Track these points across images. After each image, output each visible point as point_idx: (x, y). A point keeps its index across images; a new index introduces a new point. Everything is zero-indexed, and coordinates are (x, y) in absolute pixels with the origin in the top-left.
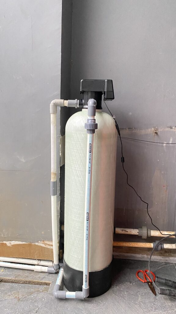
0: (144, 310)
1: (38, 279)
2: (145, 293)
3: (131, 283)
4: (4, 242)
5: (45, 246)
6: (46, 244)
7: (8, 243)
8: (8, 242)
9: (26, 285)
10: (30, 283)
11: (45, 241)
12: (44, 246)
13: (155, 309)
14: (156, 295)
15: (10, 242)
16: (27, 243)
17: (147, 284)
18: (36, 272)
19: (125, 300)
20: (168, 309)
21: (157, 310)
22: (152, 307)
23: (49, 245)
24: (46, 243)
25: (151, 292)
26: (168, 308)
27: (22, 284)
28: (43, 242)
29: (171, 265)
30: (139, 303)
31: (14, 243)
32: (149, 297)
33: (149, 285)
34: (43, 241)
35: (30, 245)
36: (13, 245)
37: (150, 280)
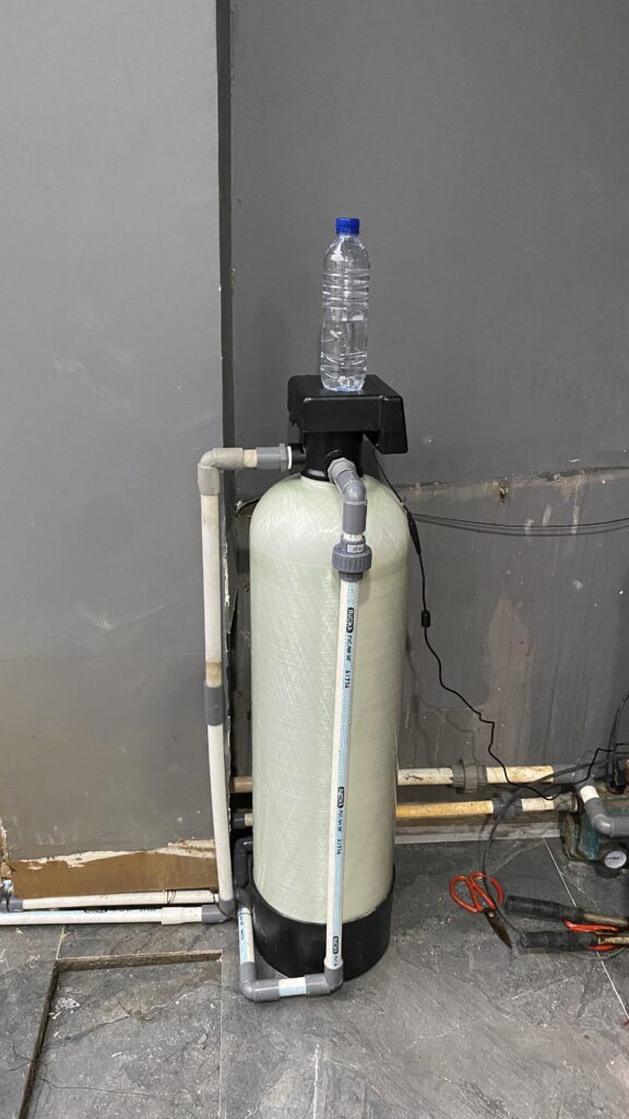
0: (490, 994)
1: (181, 949)
2: (484, 944)
3: (440, 920)
4: (60, 858)
5: (188, 854)
6: (192, 848)
7: (72, 860)
8: (72, 856)
9: (146, 968)
10: (156, 961)
11: (187, 842)
12: (184, 853)
13: (517, 986)
14: (510, 947)
15: (78, 856)
16: (132, 853)
17: (483, 915)
18: (165, 925)
19: (435, 972)
20: (548, 981)
21: (520, 989)
22: (506, 983)
23: (200, 850)
24: (190, 845)
25: (496, 937)
26: (547, 978)
27: (136, 969)
28: (181, 845)
29: (537, 845)
30: (473, 975)
31: (88, 856)
32: (496, 955)
33: (489, 918)
34: (182, 841)
35: (142, 857)
36: (88, 864)
37: (491, 904)
